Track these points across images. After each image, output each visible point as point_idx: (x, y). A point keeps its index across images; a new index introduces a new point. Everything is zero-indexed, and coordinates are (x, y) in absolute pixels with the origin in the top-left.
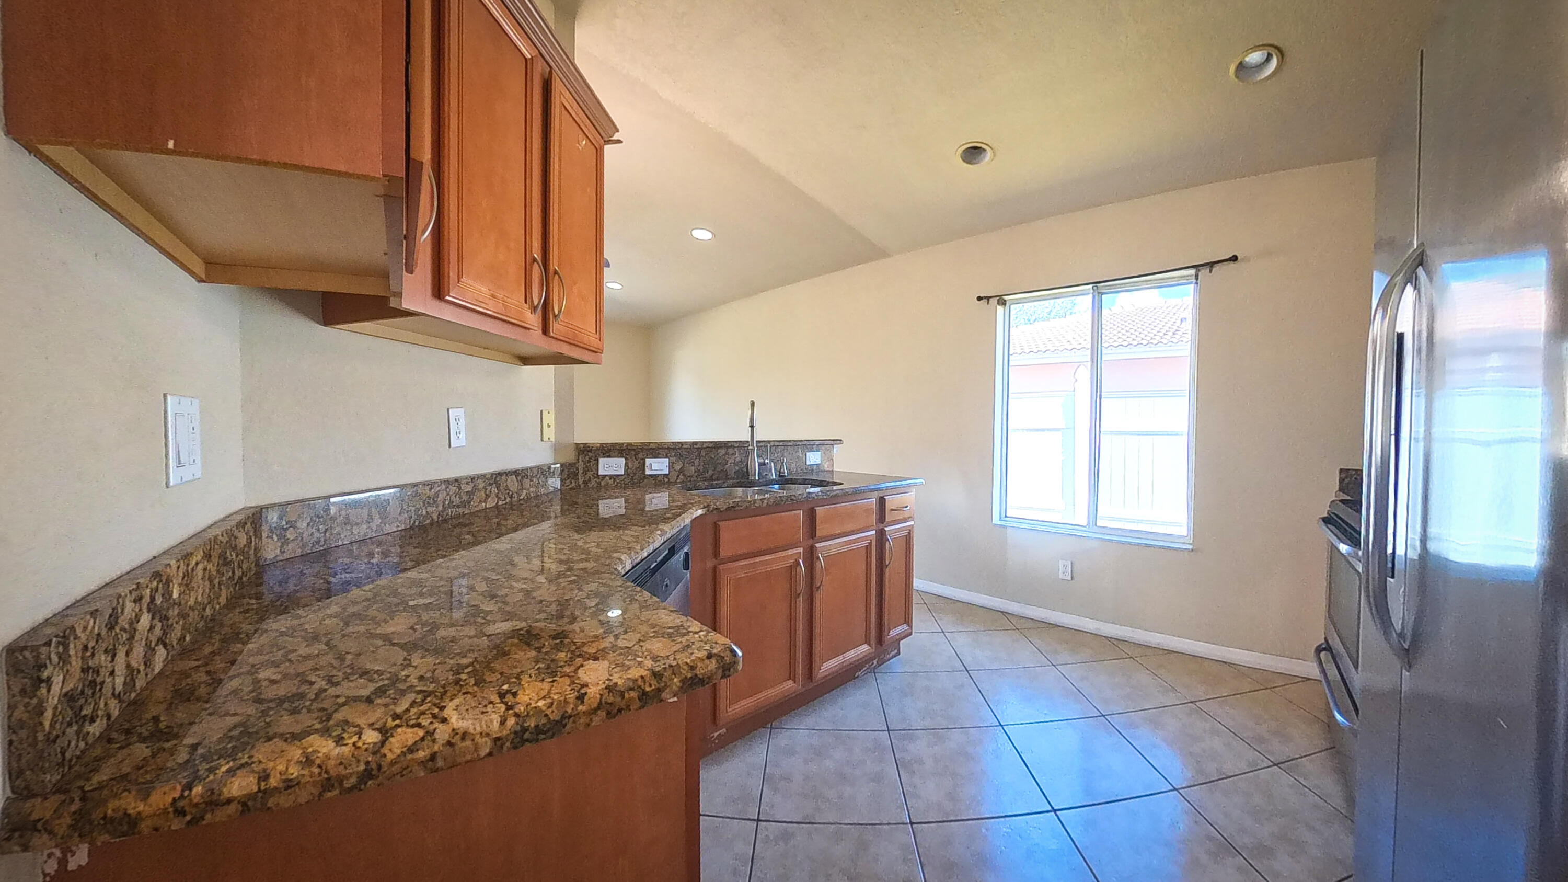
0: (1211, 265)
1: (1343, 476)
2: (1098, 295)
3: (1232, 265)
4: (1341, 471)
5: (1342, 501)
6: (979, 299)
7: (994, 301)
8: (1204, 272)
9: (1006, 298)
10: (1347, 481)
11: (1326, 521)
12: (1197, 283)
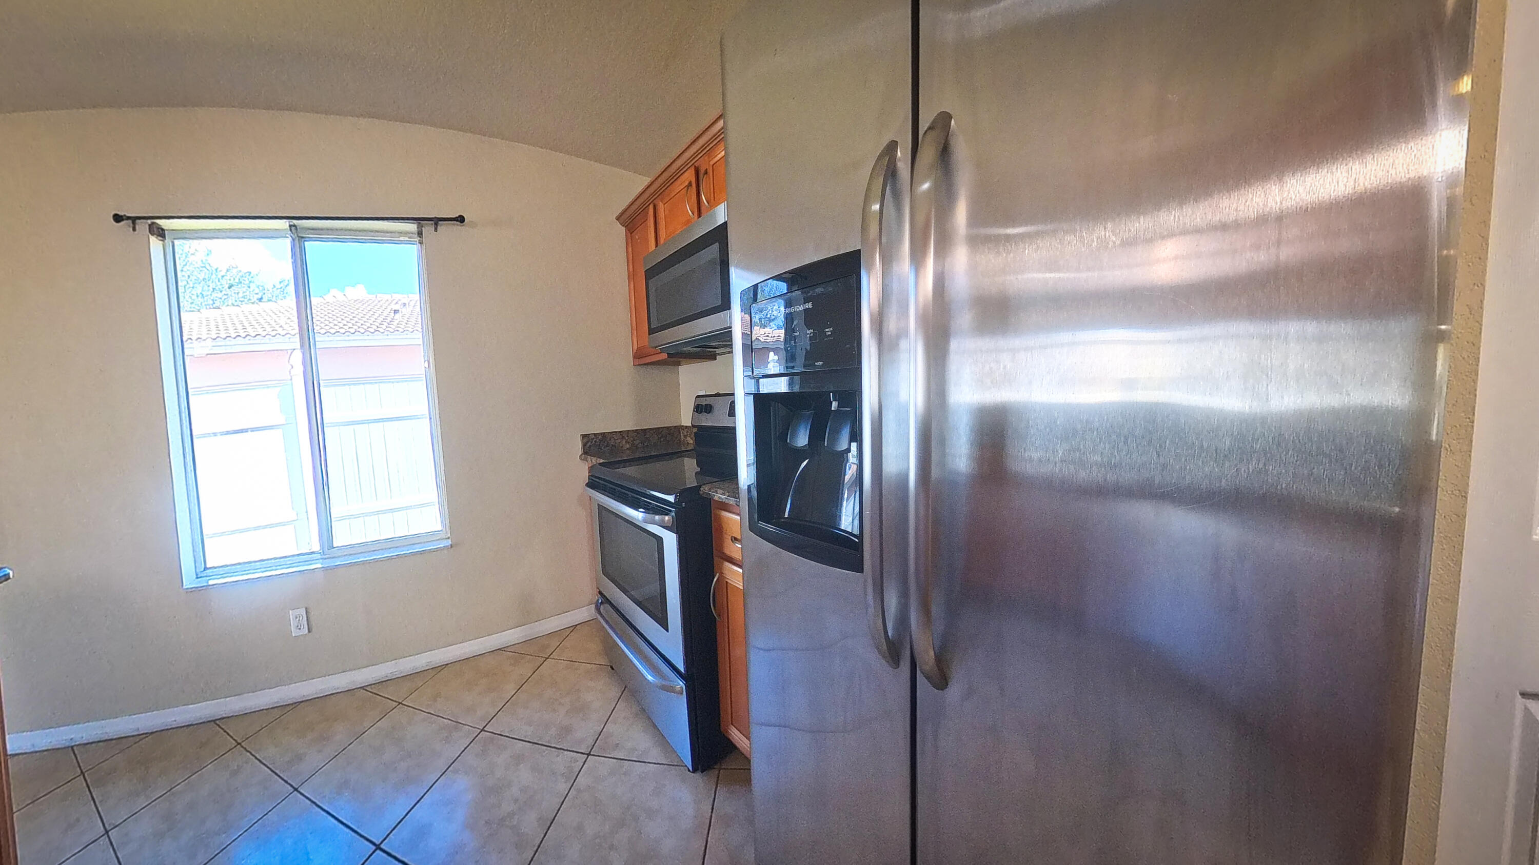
0: (436, 221)
1: (585, 440)
2: (299, 238)
3: (456, 228)
4: (584, 436)
5: (600, 464)
6: (118, 218)
7: (142, 226)
8: (428, 229)
9: (162, 223)
10: (588, 445)
11: (588, 485)
12: (421, 243)
